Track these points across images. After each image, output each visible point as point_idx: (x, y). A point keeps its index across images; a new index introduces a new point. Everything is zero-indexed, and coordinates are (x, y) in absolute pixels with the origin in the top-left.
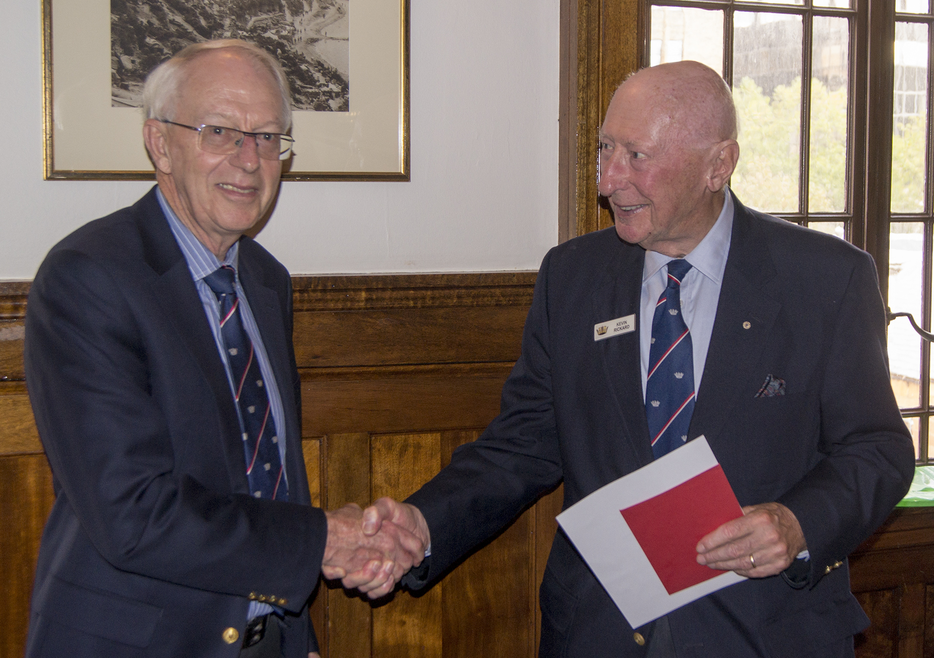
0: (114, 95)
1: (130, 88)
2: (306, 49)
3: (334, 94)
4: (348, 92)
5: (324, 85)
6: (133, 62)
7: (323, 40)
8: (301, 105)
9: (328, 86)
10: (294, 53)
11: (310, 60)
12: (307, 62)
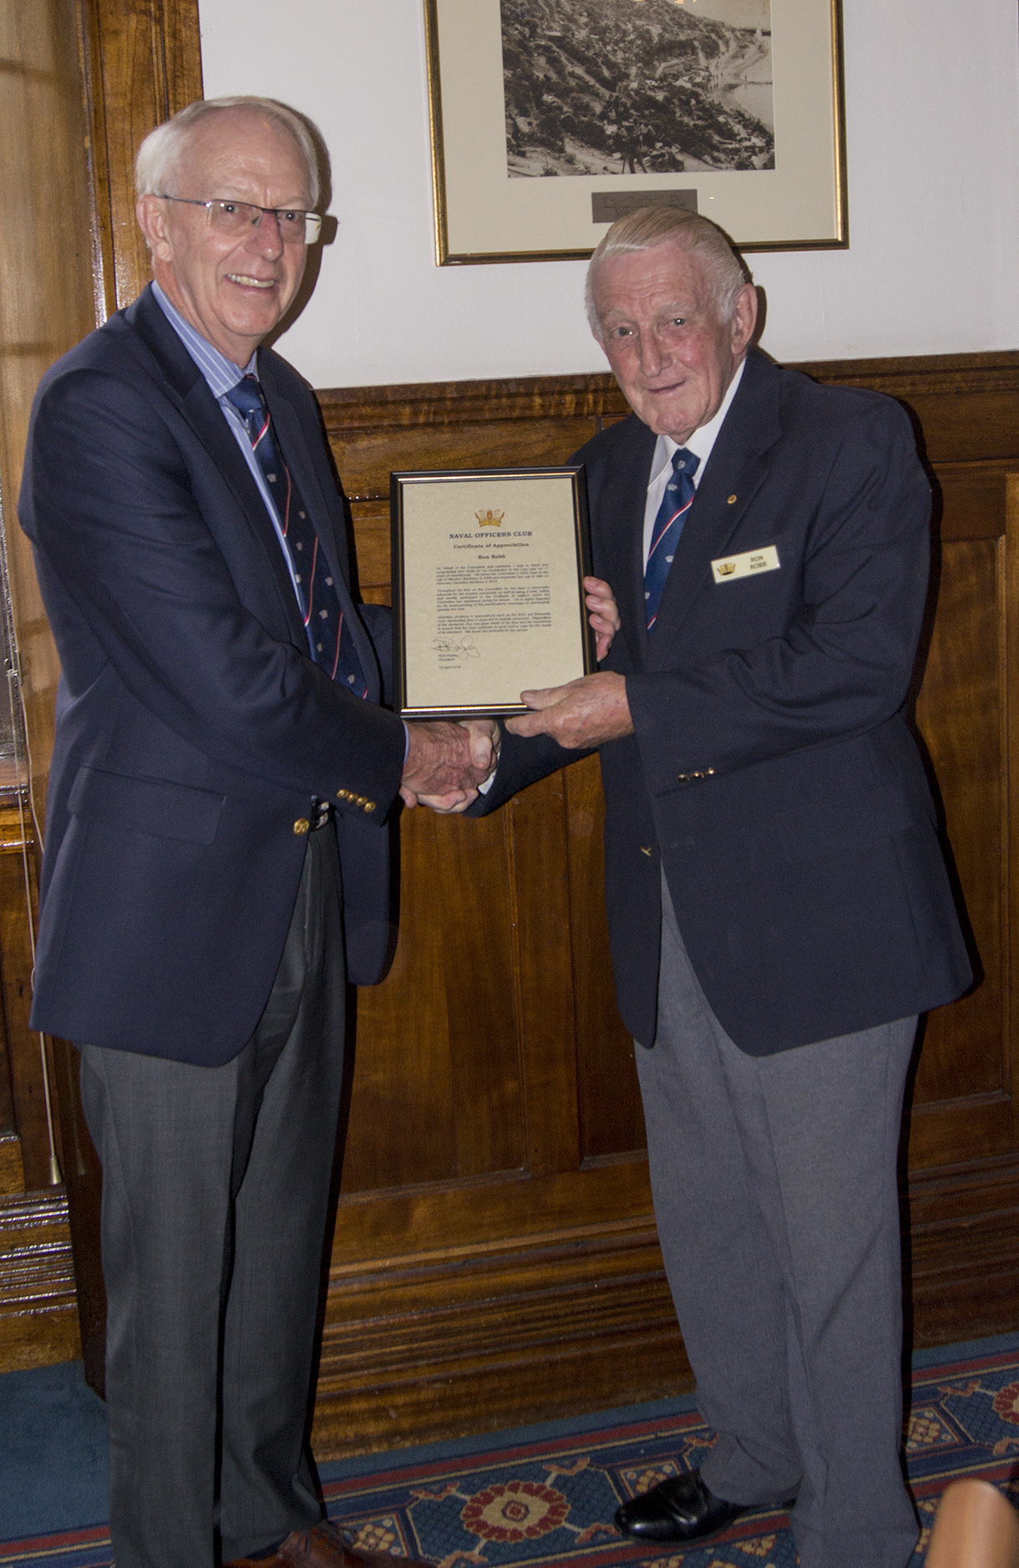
0: (510, 164)
1: (528, 155)
2: (724, 97)
3: (757, 150)
4: (773, 145)
5: (746, 139)
6: (530, 124)
7: (743, 86)
8: (720, 165)
9: (750, 140)
10: (710, 103)
11: (728, 110)
12: (726, 113)
